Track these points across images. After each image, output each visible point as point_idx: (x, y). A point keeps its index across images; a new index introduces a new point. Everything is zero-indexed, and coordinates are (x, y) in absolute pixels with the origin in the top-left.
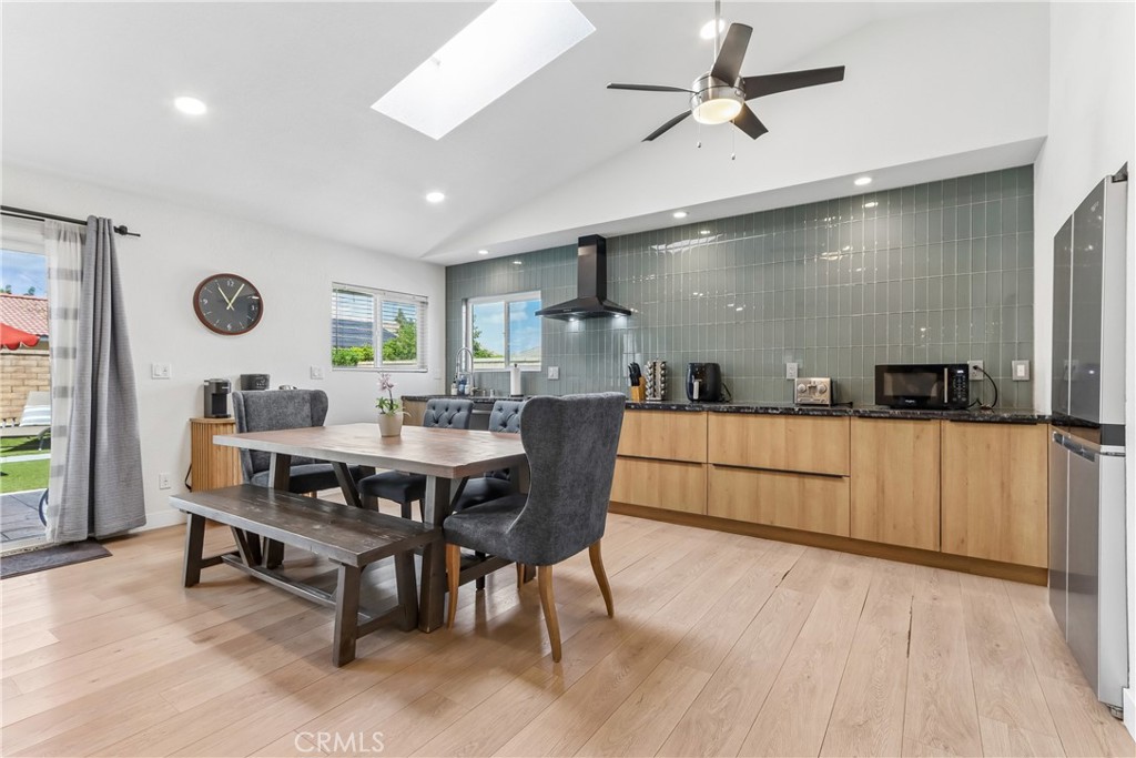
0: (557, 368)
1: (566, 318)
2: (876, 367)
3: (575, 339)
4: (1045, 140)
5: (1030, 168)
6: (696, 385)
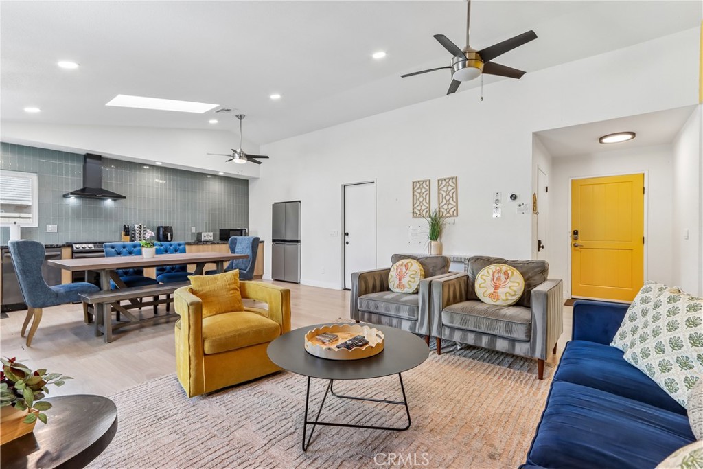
0: (56, 226)
2: (220, 230)
3: (73, 209)
4: (258, 178)
5: (247, 181)
6: (169, 235)
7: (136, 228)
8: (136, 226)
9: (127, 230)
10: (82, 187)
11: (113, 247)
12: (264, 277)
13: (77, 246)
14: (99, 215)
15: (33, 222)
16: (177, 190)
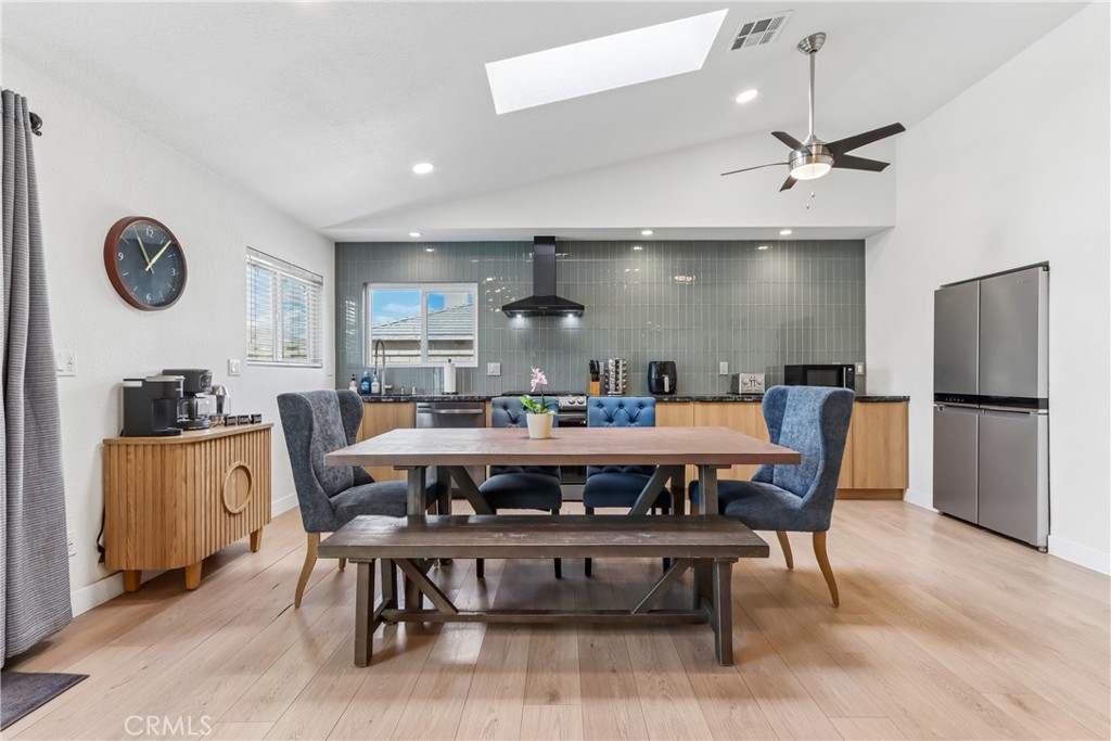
0: (499, 365)
1: (512, 315)
2: (786, 367)
3: (520, 337)
4: (892, 227)
5: (863, 242)
6: (666, 379)
7: (610, 367)
8: (610, 362)
9: (595, 370)
10: (530, 295)
11: (505, 407)
12: (909, 496)
14: (557, 345)
15: (472, 359)
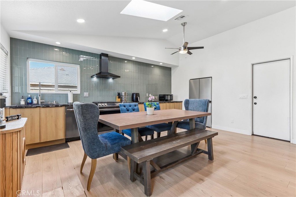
0: (88, 93)
3: (95, 84)
4: (178, 66)
5: (171, 68)
6: (139, 98)
7: (123, 94)
8: (123, 93)
9: (119, 95)
10: (99, 72)
13: (100, 104)
14: (107, 87)
15: (78, 91)
16: (140, 73)
